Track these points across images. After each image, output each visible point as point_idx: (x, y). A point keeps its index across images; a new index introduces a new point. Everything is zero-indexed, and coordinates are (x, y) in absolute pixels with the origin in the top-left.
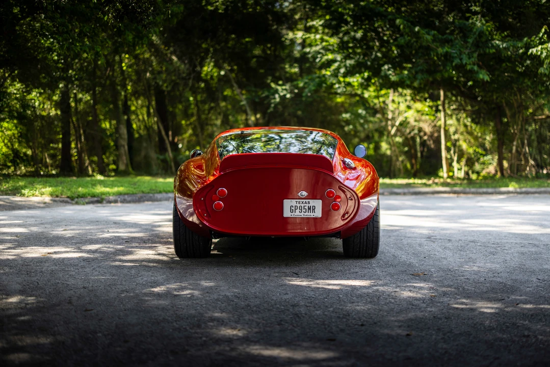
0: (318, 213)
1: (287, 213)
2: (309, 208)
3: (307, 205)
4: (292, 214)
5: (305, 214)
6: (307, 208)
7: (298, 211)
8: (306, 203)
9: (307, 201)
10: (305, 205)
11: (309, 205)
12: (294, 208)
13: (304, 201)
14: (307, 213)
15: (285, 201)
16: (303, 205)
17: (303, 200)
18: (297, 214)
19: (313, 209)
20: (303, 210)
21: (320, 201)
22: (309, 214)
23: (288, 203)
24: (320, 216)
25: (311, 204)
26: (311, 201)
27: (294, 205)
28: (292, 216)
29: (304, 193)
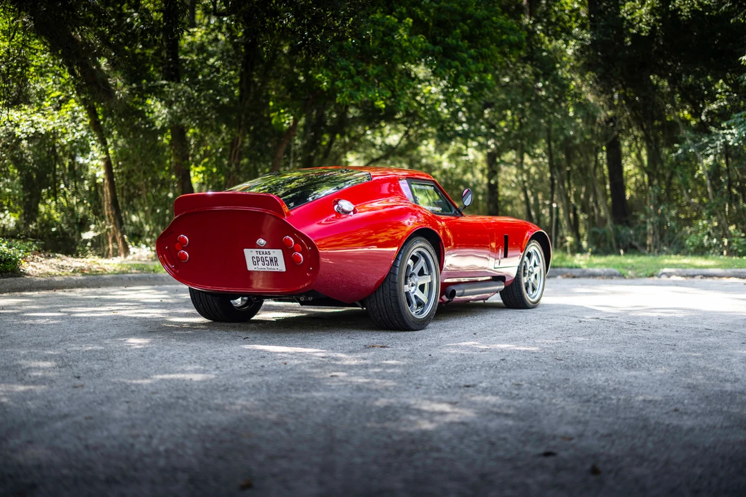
0: (281, 267)
1: (251, 267)
2: (272, 261)
3: (268, 256)
4: (256, 267)
6: (268, 259)
7: (260, 263)
8: (266, 253)
9: (267, 250)
10: (266, 256)
11: (270, 256)
12: (255, 260)
13: (264, 250)
14: (270, 267)
15: (245, 250)
16: (264, 256)
18: (261, 267)
19: (274, 261)
20: (266, 263)
21: (280, 251)
23: (249, 254)
24: (284, 270)
25: (273, 255)
26: (271, 251)
27: (255, 255)
28: (256, 270)
29: (262, 242)
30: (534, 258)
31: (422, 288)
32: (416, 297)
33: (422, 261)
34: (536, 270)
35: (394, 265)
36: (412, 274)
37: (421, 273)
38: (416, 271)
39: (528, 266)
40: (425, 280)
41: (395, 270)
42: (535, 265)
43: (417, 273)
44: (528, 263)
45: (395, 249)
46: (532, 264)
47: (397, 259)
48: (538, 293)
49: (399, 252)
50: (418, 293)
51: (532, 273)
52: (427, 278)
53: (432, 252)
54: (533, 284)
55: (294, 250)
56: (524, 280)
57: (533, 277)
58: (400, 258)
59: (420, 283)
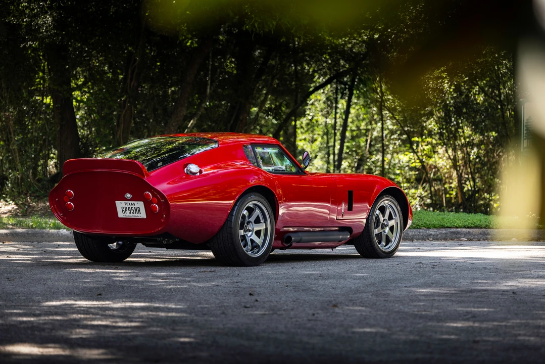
0: (143, 215)
1: (121, 215)
2: (136, 210)
4: (124, 215)
6: (133, 209)
7: (128, 211)
8: (132, 204)
9: (133, 202)
10: (132, 206)
12: (124, 209)
13: (131, 202)
14: (135, 215)
15: (117, 202)
16: (130, 206)
17: (129, 202)
18: (128, 215)
19: (137, 210)
20: (132, 212)
21: (142, 202)
23: (120, 205)
24: (145, 217)
25: (136, 206)
26: (135, 202)
27: (124, 206)
28: (125, 217)
29: (129, 196)
30: (389, 212)
31: (258, 233)
32: (252, 240)
33: (257, 212)
34: (392, 223)
35: (231, 214)
36: (249, 223)
37: (257, 221)
38: (252, 219)
39: (382, 219)
40: (261, 227)
41: (232, 218)
42: (390, 218)
43: (253, 222)
44: (381, 216)
45: (232, 202)
47: (233, 209)
48: (392, 245)
49: (235, 204)
50: (254, 237)
51: (387, 226)
52: (262, 226)
53: (266, 204)
54: (387, 236)
55: (152, 202)
56: (376, 231)
57: (387, 230)
58: (236, 209)
59: (256, 229)
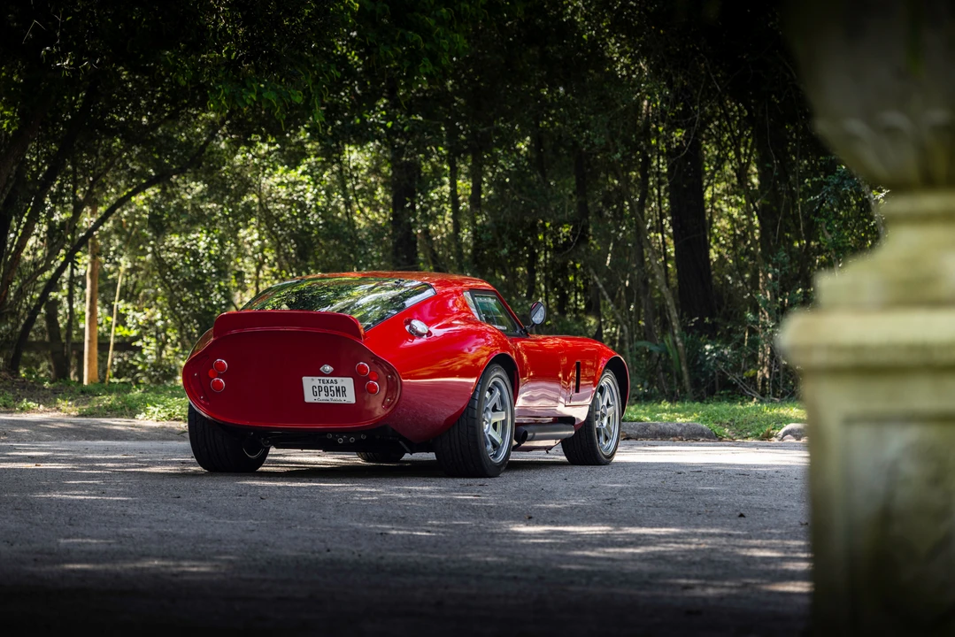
0: (350, 398)
1: (309, 397)
2: (338, 390)
3: (334, 385)
4: (316, 398)
5: (334, 398)
6: (334, 389)
7: (323, 393)
8: (332, 382)
9: (333, 379)
10: (332, 385)
11: (337, 385)
12: (317, 390)
13: (330, 379)
14: (335, 397)
15: (304, 378)
16: (329, 385)
17: (328, 378)
18: (322, 398)
19: (341, 391)
20: (330, 393)
21: (351, 379)
22: (338, 398)
23: (309, 383)
24: (353, 401)
25: (340, 384)
26: (339, 379)
27: (317, 384)
28: (317, 401)
29: (328, 368)
30: (607, 395)
31: (495, 426)
32: (490, 436)
33: (497, 394)
34: (610, 412)
35: (473, 398)
36: (488, 410)
37: (494, 409)
38: (491, 405)
39: (601, 405)
40: (499, 417)
41: (474, 404)
42: (608, 405)
43: (491, 409)
44: (600, 401)
45: (473, 380)
46: (605, 404)
47: (476, 392)
48: (612, 443)
49: (478, 384)
50: (492, 433)
51: (604, 415)
52: (501, 415)
53: (508, 383)
54: (605, 431)
55: (368, 378)
56: (597, 424)
57: (605, 421)
58: (479, 389)
59: (494, 420)
